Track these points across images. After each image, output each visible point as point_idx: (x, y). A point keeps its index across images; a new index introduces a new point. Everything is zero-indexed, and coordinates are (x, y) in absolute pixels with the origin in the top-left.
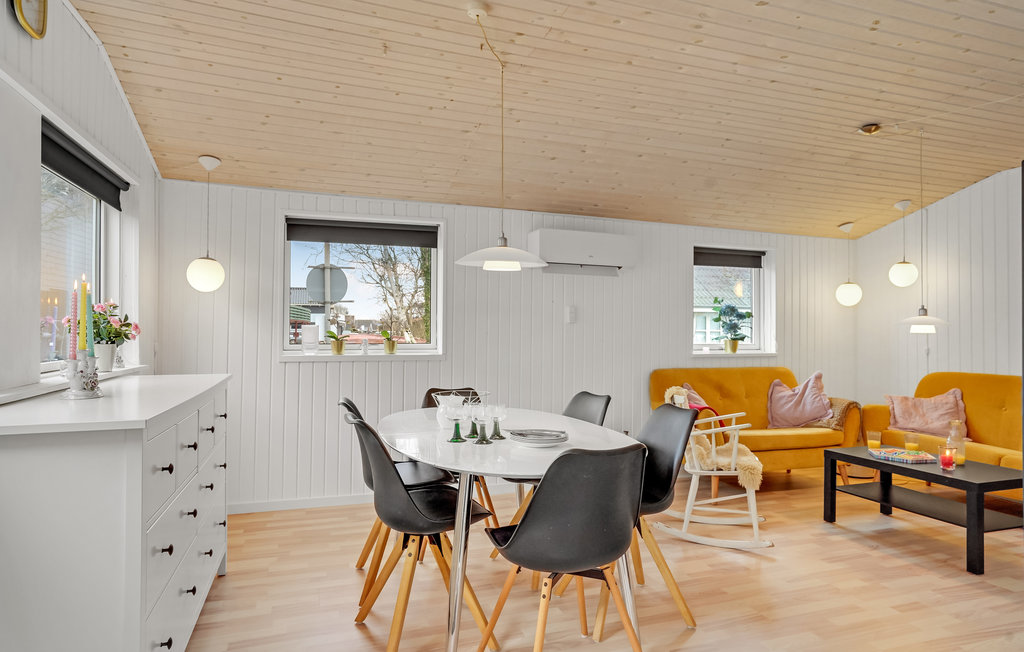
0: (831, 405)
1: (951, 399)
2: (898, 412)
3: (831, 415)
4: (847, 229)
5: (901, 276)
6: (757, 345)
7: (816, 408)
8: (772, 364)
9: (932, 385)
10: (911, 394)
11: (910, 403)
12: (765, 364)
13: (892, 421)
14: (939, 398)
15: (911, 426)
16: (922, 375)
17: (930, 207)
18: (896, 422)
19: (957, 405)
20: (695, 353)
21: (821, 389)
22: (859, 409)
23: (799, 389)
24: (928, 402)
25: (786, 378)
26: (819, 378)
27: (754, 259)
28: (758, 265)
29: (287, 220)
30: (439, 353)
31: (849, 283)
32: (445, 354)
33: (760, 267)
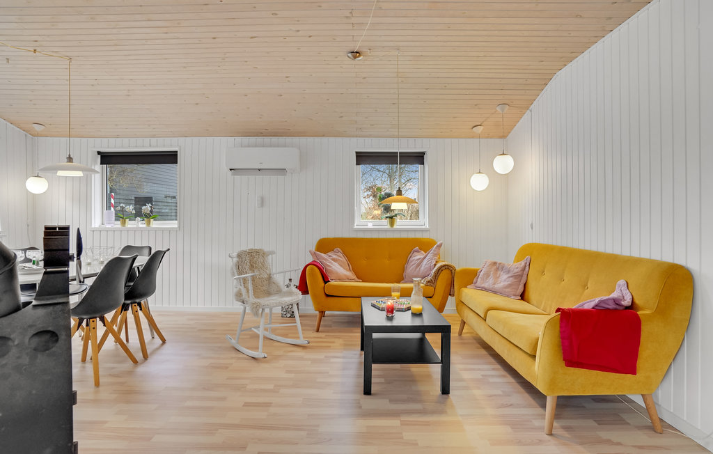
1: (523, 264)
2: (483, 273)
4: (479, 130)
5: (502, 165)
6: (423, 222)
8: (425, 236)
13: (473, 281)
15: (483, 285)
18: (477, 281)
19: (524, 269)
20: (356, 227)
27: (416, 158)
28: (421, 162)
29: (99, 153)
30: (176, 226)
31: (480, 173)
32: (179, 227)
33: (423, 164)
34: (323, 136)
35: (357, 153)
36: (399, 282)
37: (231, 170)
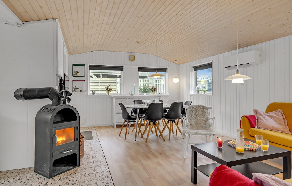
29: (193, 67)
30: (211, 94)
32: (212, 94)
37: (226, 67)
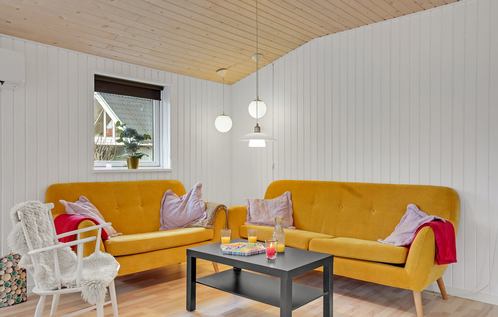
0: (206, 208)
1: (285, 199)
2: (252, 211)
3: (205, 217)
4: (223, 73)
5: (256, 110)
6: (158, 162)
7: (195, 211)
8: (168, 177)
9: (275, 190)
10: (262, 196)
11: (260, 204)
12: (162, 177)
13: (248, 218)
14: (278, 199)
15: (259, 221)
16: (270, 182)
17: (274, 62)
18: (250, 218)
19: (288, 203)
20: (95, 169)
21: (199, 196)
22: (226, 210)
23: (184, 197)
24: (271, 202)
25: (176, 188)
26: (199, 187)
27: (154, 92)
28: (158, 97)
31: (224, 115)
33: (160, 99)
34: (55, 44)
35: (96, 76)
36: (157, 230)
